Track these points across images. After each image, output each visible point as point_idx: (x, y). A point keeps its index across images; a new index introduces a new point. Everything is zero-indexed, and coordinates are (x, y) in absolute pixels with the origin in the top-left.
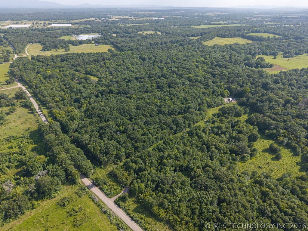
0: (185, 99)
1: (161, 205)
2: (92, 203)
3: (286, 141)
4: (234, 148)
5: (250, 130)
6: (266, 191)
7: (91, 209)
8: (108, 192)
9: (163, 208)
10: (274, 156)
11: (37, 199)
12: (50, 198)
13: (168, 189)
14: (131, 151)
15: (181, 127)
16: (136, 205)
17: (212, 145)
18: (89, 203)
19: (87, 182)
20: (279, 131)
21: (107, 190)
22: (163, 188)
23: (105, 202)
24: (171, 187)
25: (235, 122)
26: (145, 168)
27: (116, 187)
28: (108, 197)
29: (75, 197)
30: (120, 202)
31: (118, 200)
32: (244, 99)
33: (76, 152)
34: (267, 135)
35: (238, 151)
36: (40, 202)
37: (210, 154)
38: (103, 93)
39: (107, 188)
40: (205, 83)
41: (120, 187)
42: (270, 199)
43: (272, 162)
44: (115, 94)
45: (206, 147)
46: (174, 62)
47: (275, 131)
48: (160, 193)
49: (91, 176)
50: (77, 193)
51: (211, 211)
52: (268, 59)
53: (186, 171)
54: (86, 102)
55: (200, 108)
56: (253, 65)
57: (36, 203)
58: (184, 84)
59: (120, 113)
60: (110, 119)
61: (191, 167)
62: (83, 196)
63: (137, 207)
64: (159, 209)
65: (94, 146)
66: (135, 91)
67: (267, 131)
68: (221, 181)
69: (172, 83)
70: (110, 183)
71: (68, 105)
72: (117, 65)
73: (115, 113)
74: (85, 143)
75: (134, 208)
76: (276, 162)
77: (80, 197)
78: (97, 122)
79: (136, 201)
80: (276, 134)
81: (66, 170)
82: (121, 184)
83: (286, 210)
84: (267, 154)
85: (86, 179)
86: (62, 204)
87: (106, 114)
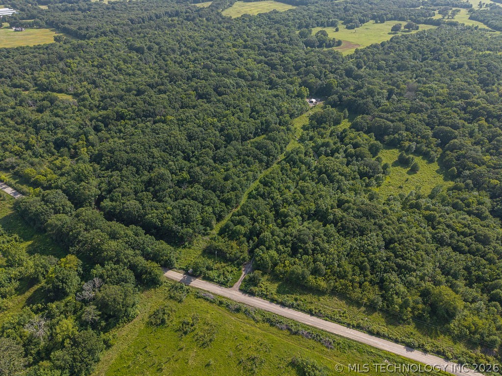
0: (253, 110)
1: (316, 272)
2: (207, 304)
3: (414, 145)
4: (364, 169)
5: (366, 140)
6: (431, 214)
7: (212, 313)
8: (222, 279)
9: (320, 275)
10: (408, 169)
11: (106, 330)
12: (129, 321)
13: (313, 248)
14: (222, 209)
15: (274, 156)
16: (277, 285)
17: (333, 171)
18: (202, 305)
19: (175, 275)
20: (401, 134)
21: (219, 277)
22: (306, 247)
23: (228, 296)
24: (315, 244)
25: (342, 133)
26: (261, 228)
27: (230, 269)
28: (226, 287)
29: (171, 304)
30: (252, 288)
31: (246, 286)
32: (335, 97)
33: (130, 233)
34: (387, 143)
35: (369, 172)
36: (114, 332)
37: (336, 185)
38: (105, 121)
39: (216, 275)
40: (266, 79)
41: (235, 267)
42: (439, 223)
43: (410, 177)
44: (129, 119)
45: (325, 176)
46: (194, 50)
47: (396, 136)
48: (305, 257)
49: (176, 265)
50: (171, 297)
51: (385, 258)
52: (331, 34)
53: (320, 216)
54: (83, 143)
55: (280, 120)
56: (316, 44)
57: (109, 336)
58: (238, 86)
59: (164, 151)
60: (154, 165)
61: (323, 208)
62: (184, 298)
63: (279, 287)
64: (316, 278)
65: (158, 216)
66: (165, 107)
67: (386, 138)
68: (374, 217)
69: (220, 86)
70: (216, 266)
71: (45, 155)
72: (93, 66)
73: (156, 152)
74: (137, 214)
75: (275, 290)
76: (415, 177)
77: (180, 301)
78: (133, 173)
79: (272, 280)
80: (398, 139)
81: (133, 267)
82: (236, 262)
83: (463, 230)
84: (398, 168)
85: (170, 271)
86: (159, 322)
87: (142, 157)
